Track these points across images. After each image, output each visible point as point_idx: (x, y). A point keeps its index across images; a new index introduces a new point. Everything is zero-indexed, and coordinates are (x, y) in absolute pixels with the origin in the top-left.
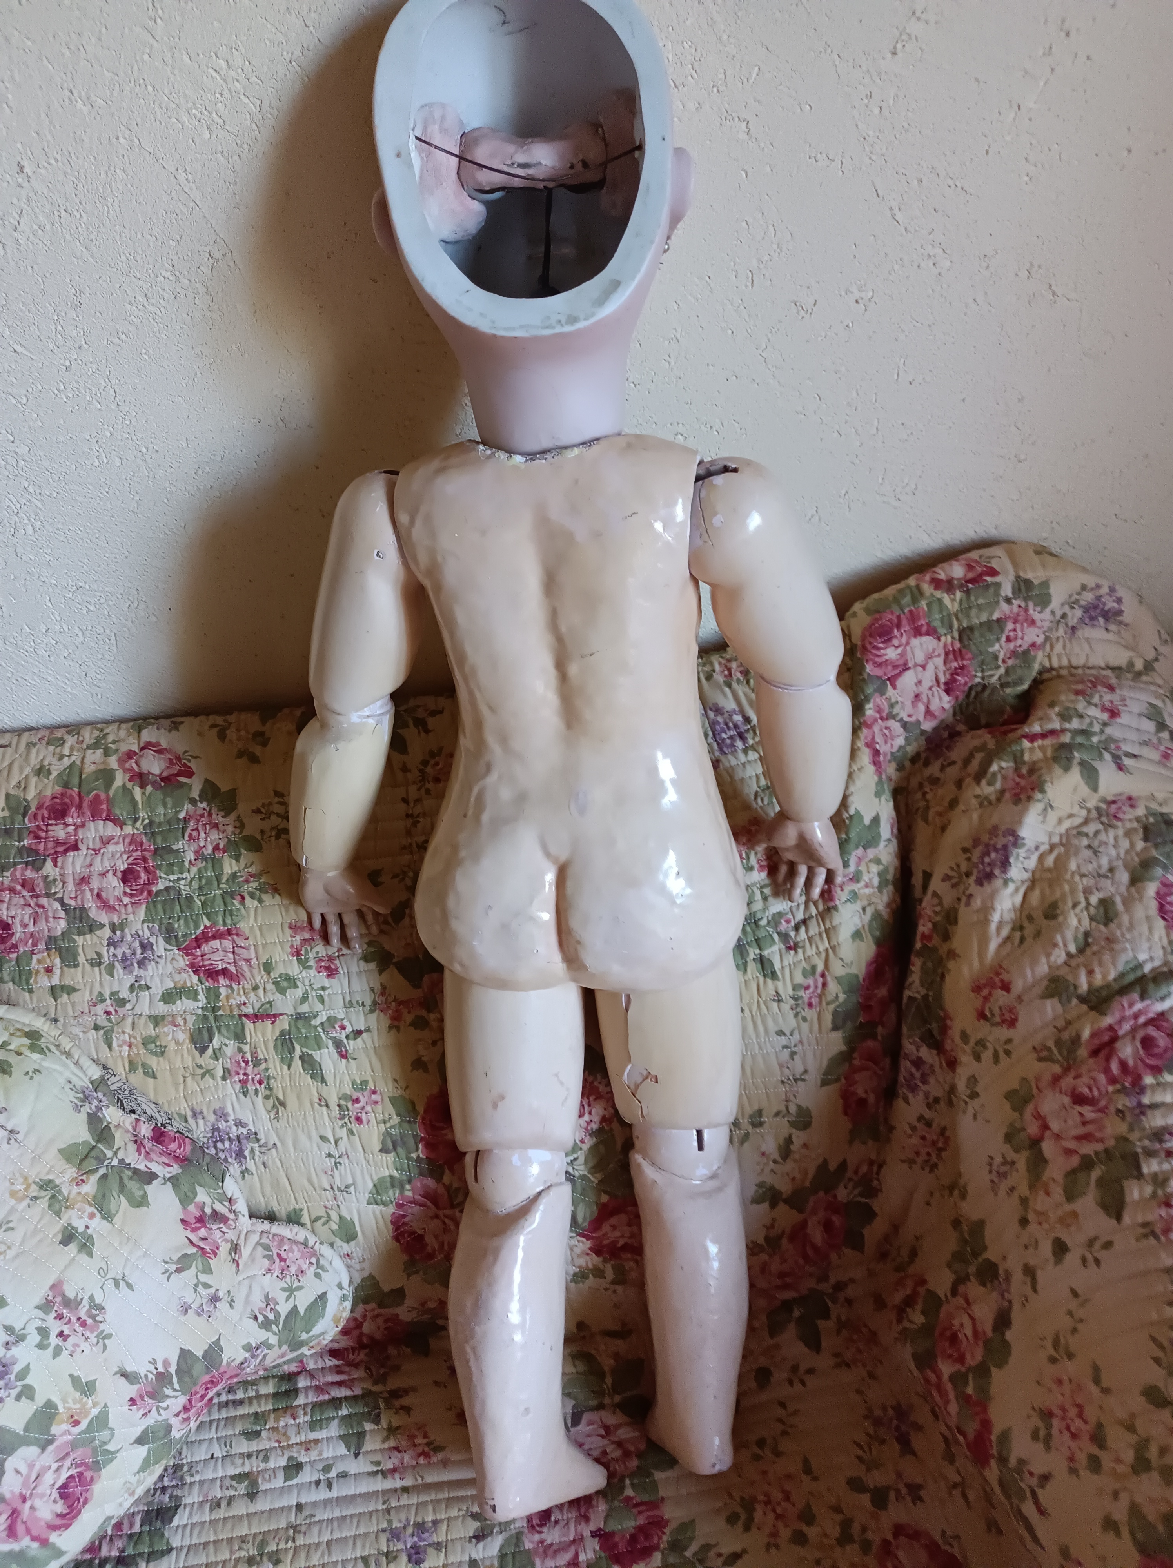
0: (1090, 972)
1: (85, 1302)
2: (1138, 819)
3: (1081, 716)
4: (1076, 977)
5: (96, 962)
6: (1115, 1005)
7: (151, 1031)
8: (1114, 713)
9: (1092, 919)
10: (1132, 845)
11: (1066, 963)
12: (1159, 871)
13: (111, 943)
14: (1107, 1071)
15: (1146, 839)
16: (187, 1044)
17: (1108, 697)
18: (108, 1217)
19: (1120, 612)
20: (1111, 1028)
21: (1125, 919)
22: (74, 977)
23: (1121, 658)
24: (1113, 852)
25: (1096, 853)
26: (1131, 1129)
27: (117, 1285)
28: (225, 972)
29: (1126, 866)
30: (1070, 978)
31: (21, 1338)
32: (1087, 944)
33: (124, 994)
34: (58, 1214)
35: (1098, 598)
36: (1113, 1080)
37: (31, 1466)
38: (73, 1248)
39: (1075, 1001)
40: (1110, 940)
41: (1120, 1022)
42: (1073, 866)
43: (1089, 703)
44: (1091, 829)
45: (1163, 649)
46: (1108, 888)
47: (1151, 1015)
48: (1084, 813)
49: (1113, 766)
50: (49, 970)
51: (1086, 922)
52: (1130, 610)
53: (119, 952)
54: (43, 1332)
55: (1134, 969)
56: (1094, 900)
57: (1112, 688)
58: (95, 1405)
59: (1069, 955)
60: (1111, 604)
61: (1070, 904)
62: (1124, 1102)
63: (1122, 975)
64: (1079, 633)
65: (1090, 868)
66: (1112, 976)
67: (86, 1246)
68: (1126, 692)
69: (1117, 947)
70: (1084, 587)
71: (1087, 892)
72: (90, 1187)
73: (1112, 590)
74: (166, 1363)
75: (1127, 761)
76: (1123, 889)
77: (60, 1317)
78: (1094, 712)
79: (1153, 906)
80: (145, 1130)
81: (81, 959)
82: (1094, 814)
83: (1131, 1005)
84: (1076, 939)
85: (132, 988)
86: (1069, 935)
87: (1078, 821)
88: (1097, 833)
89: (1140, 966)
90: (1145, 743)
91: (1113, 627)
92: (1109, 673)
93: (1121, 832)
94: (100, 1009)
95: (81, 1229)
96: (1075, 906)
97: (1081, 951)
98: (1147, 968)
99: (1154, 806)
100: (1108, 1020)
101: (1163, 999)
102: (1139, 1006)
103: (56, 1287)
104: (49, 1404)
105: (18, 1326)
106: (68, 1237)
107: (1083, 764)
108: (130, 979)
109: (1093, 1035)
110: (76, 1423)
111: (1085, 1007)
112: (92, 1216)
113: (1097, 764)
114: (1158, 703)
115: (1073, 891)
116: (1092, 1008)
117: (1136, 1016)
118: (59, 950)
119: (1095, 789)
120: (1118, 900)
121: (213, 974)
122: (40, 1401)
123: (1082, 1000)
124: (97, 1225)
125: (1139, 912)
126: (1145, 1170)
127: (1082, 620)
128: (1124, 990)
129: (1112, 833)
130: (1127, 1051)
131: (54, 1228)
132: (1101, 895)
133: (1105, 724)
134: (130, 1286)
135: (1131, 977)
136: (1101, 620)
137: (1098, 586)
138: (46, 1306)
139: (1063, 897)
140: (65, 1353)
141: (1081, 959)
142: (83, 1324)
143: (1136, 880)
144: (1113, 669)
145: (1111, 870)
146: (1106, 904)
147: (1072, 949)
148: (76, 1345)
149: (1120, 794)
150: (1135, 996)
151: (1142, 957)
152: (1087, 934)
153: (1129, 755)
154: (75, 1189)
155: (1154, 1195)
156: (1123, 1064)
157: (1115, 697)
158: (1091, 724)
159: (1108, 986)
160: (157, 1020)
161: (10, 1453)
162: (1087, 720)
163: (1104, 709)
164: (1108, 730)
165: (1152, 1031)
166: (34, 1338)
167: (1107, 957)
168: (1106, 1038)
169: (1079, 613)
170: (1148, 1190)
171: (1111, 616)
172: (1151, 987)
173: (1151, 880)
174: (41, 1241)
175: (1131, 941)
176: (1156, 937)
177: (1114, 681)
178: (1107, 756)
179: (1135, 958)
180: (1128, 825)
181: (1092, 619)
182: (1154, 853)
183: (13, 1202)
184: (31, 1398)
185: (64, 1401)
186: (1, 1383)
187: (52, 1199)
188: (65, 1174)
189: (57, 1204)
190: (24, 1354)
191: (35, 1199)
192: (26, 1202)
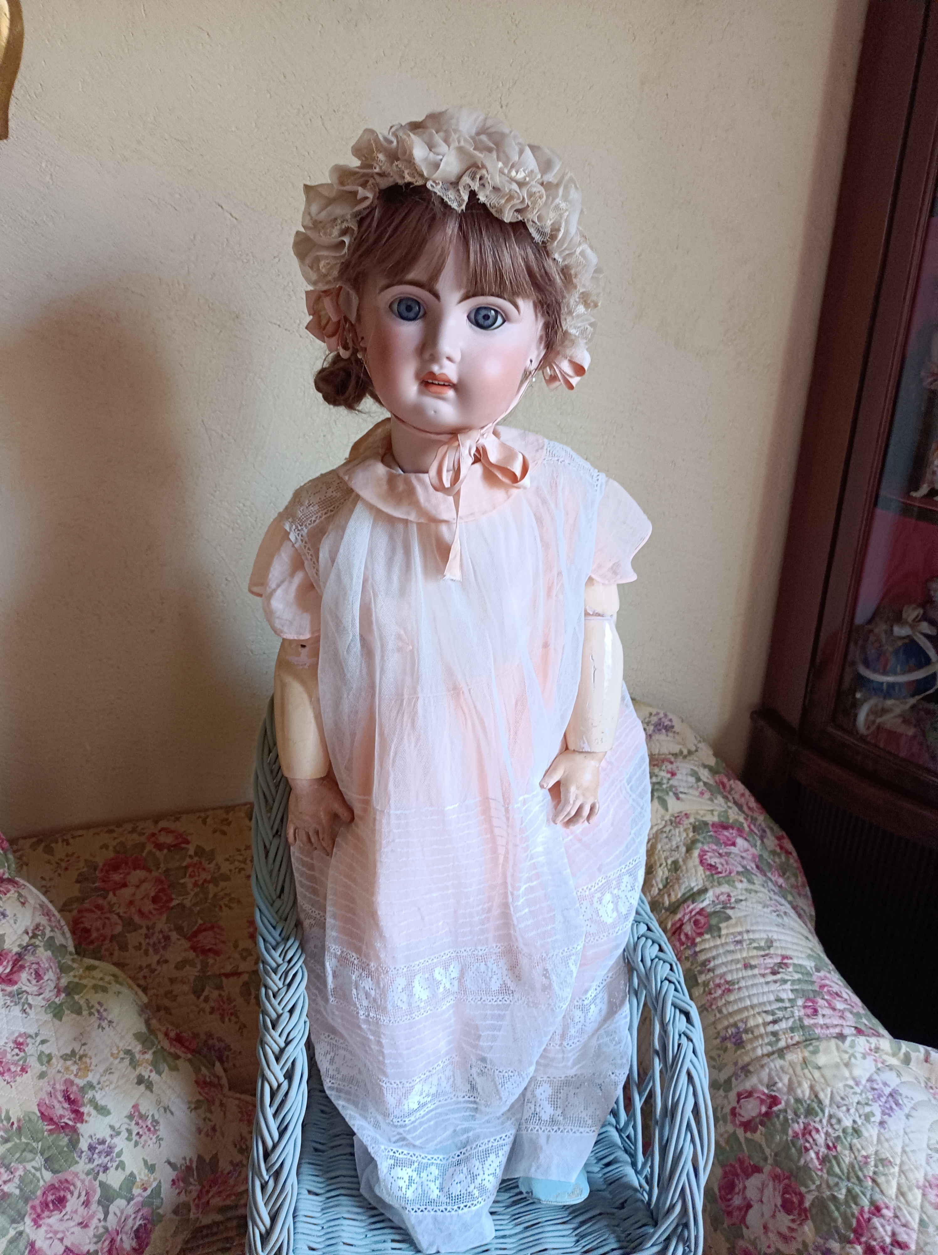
0: (669, 895)
1: (150, 1117)
2: (691, 824)
3: (657, 776)
4: (663, 899)
5: (138, 947)
6: (681, 908)
8: (673, 774)
9: (669, 870)
10: (687, 835)
11: (658, 894)
12: (699, 845)
13: (146, 936)
14: (680, 940)
15: (694, 832)
16: (189, 994)
17: (670, 767)
18: (159, 1073)
19: (673, 727)
20: (680, 920)
21: (684, 868)
23: (676, 749)
24: (679, 839)
25: (670, 840)
26: (692, 964)
27: (165, 1111)
28: (211, 950)
29: (684, 844)
30: (661, 900)
31: (118, 1134)
32: (667, 883)
33: (154, 966)
34: (135, 1068)
35: (660, 719)
36: (682, 944)
37: (122, 1213)
38: (142, 1087)
39: (663, 911)
40: (678, 879)
41: (684, 916)
42: (659, 847)
43: (660, 770)
44: (667, 829)
45: (700, 745)
46: (676, 856)
47: (697, 910)
48: (664, 823)
49: (674, 799)
51: (666, 873)
52: (678, 725)
53: (151, 942)
54: (129, 1131)
55: (689, 891)
56: (669, 862)
57: (671, 763)
58: (155, 1180)
59: (660, 890)
60: (667, 723)
61: (658, 865)
62: (689, 952)
63: (684, 894)
64: (653, 737)
65: (667, 847)
66: (679, 896)
67: (149, 1086)
68: (678, 764)
69: (681, 881)
70: (651, 714)
71: (666, 859)
72: (149, 1056)
73: (666, 715)
74: (191, 1160)
75: (681, 796)
76: (683, 855)
77: (137, 1124)
78: (663, 774)
79: (697, 861)
81: (130, 947)
82: (669, 823)
83: (688, 907)
84: (662, 880)
85: (158, 962)
86: (659, 879)
87: (661, 827)
88: (670, 831)
89: (692, 889)
90: (692, 787)
91: (670, 734)
92: (670, 756)
93: (682, 830)
95: (146, 1077)
96: (661, 865)
97: (665, 887)
98: (695, 890)
99: (699, 817)
100: (679, 916)
101: (702, 901)
102: (691, 907)
103: (135, 1107)
104: (132, 1175)
105: (117, 1126)
106: (140, 1080)
107: (659, 798)
108: (157, 957)
109: (672, 925)
110: (145, 1189)
111: (668, 913)
112: (151, 1071)
113: (666, 798)
114: (696, 768)
115: (659, 859)
116: (671, 913)
117: (691, 912)
119: (667, 810)
120: (680, 860)
121: (205, 952)
122: (128, 1172)
123: (667, 910)
124: (154, 1076)
125: (690, 864)
126: (700, 981)
127: (654, 731)
128: (685, 901)
129: (677, 830)
130: (688, 928)
131: (133, 1076)
132: (673, 859)
133: (669, 779)
134: (172, 1113)
135: (688, 894)
136: (664, 731)
137: (658, 714)
138: (131, 1117)
139: (655, 862)
140: (140, 1146)
141: (665, 890)
142: (149, 1130)
143: (689, 850)
144: (673, 755)
145: (678, 847)
146: (675, 862)
147: (661, 886)
148: (146, 1141)
149: (681, 812)
150: (690, 902)
151: (693, 885)
152: (667, 878)
153: (681, 793)
154: (142, 1057)
155: (704, 991)
156: (686, 935)
157: (674, 766)
158: (662, 779)
159: (678, 900)
160: (172, 981)
161: (112, 1202)
162: (659, 778)
163: (668, 772)
164: (671, 782)
165: (698, 917)
166: (125, 1134)
167: (676, 886)
168: (678, 925)
169: (652, 728)
170: (702, 990)
171: (669, 728)
172: (697, 898)
173: (696, 849)
174: (127, 1081)
175: (688, 877)
176: (699, 874)
177: (673, 759)
178: (671, 794)
179: (689, 885)
180: (685, 826)
181: (659, 730)
182: (698, 837)
183: (112, 1059)
184: (123, 1169)
185: (140, 1174)
186: (109, 1158)
187: (131, 1059)
188: (137, 1048)
189: (134, 1064)
190: (120, 1143)
191: (123, 1059)
192: (118, 1060)
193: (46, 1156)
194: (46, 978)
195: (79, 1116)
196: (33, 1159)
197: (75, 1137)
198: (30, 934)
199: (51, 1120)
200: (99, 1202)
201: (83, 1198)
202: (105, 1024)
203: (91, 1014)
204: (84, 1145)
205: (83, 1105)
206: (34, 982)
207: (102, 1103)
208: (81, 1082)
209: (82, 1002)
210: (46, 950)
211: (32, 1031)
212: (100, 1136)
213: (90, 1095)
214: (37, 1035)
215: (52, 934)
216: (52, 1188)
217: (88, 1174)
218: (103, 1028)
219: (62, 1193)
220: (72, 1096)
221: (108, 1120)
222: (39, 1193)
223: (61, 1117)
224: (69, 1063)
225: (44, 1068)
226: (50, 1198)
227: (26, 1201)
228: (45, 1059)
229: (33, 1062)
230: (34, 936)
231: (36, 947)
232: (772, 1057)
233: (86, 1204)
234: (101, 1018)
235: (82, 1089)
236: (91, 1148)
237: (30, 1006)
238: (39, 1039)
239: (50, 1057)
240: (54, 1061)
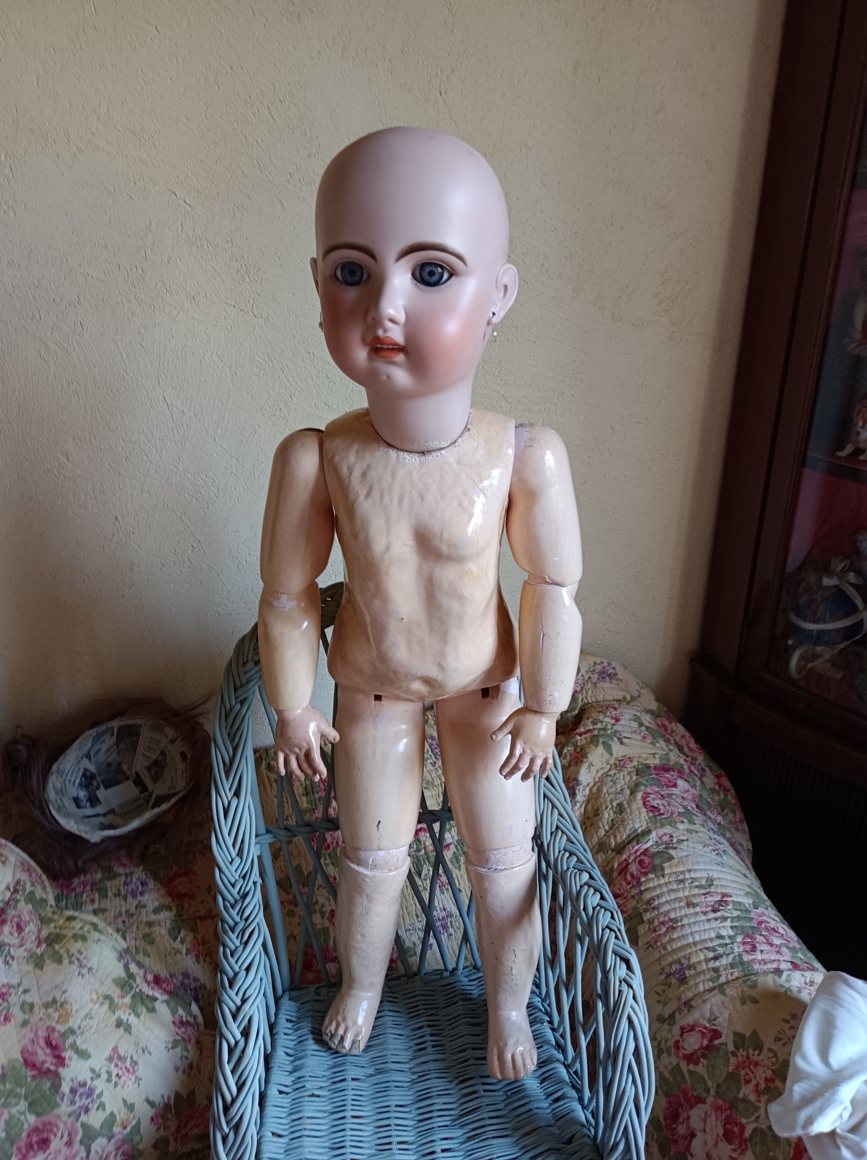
0: (615, 837)
1: (129, 1059)
2: (634, 767)
3: (601, 722)
4: (610, 841)
5: (118, 894)
6: (627, 849)
7: (147, 931)
8: (617, 720)
9: (614, 813)
10: (631, 778)
11: (605, 835)
12: (643, 788)
13: (126, 884)
14: (626, 879)
15: (637, 775)
16: (167, 937)
17: (614, 713)
18: (138, 1016)
19: (616, 674)
20: (626, 860)
21: (628, 810)
22: (106, 904)
23: (620, 695)
24: (623, 782)
25: (615, 783)
26: (638, 903)
27: (144, 1052)
28: (186, 895)
29: (628, 787)
30: (607, 841)
31: (99, 1076)
32: (613, 825)
33: (132, 911)
34: (114, 1012)
35: (604, 668)
36: (628, 883)
37: (103, 1151)
38: (121, 1030)
39: (610, 852)
40: (623, 821)
41: (629, 857)
42: (605, 790)
43: (605, 716)
44: (612, 773)
45: (642, 691)
46: (621, 798)
47: (642, 851)
48: (609, 766)
49: (618, 743)
50: (92, 901)
51: (612, 815)
52: (621, 673)
53: (130, 889)
54: (109, 1073)
55: (633, 832)
56: (615, 804)
57: (615, 709)
58: (134, 1118)
59: (606, 831)
60: (611, 671)
61: (604, 808)
62: (634, 891)
63: (629, 836)
64: (598, 685)
65: (613, 790)
66: (624, 837)
67: (128, 1029)
68: (622, 710)
69: (626, 823)
70: (595, 663)
71: (612, 801)
72: (128, 1000)
73: (609, 664)
74: (169, 1097)
75: (624, 740)
76: (627, 797)
77: (117, 1065)
78: (607, 720)
79: (640, 803)
80: (150, 977)
81: (110, 894)
82: (613, 766)
83: (633, 848)
84: (608, 823)
85: (137, 907)
86: (605, 821)
87: (606, 770)
88: (615, 774)
89: (637, 830)
90: (634, 732)
91: (614, 681)
92: (615, 702)
93: (626, 773)
94: (120, 920)
95: (125, 1020)
96: (606, 808)
97: (611, 828)
98: (639, 831)
99: (641, 760)
100: (624, 856)
101: (646, 842)
102: (636, 848)
103: (115, 1049)
104: (112, 1114)
105: (97, 1069)
106: (119, 1024)
107: (603, 743)
108: (135, 903)
109: (618, 866)
110: (125, 1128)
111: (614, 853)
112: (130, 1014)
113: (611, 743)
114: (638, 714)
115: (605, 801)
116: (617, 853)
117: (636, 852)
118: (98, 890)
119: (612, 755)
120: (625, 803)
121: (180, 896)
122: (108, 1111)
123: (613, 850)
124: (133, 1020)
125: (634, 806)
126: (645, 919)
127: (598, 679)
128: (629, 843)
129: (621, 774)
130: (633, 868)
131: (112, 1020)
132: (618, 802)
133: (613, 725)
134: (150, 1053)
135: (633, 836)
136: (608, 678)
137: (602, 663)
138: (110, 1059)
139: (601, 804)
140: (119, 1087)
141: (611, 832)
142: (128, 1071)
143: (633, 793)
144: (617, 701)
145: (622, 790)
146: (620, 805)
147: (607, 828)
148: (125, 1082)
149: (624, 756)
150: (635, 843)
151: (637, 826)
152: (612, 820)
153: (625, 737)
154: (121, 1001)
155: (649, 928)
156: (632, 875)
157: (618, 712)
158: (606, 725)
159: (623, 841)
160: (150, 924)
161: (94, 1141)
162: (605, 724)
163: (612, 718)
164: (615, 728)
165: (642, 857)
166: (105, 1076)
167: (622, 828)
168: (624, 865)
169: (596, 676)
170: (647, 927)
171: (612, 676)
172: (641, 839)
173: (639, 791)
174: (106, 1026)
175: (632, 819)
176: (643, 816)
177: (616, 706)
178: (615, 739)
179: (634, 827)
180: (629, 770)
181: (603, 678)
182: (641, 780)
183: (92, 1004)
184: (104, 1109)
185: (120, 1113)
186: (89, 1100)
187: (110, 1004)
188: (115, 992)
189: (113, 1007)
190: (100, 1085)
191: (102, 1004)
192: (98, 1005)
193: (29, 1100)
194: (27, 930)
195: (61, 1061)
196: (17, 1104)
197: (57, 1081)
198: (12, 890)
199: (33, 1066)
200: (81, 1142)
201: (66, 1138)
202: (84, 971)
203: (71, 962)
204: (65, 1088)
205: (65, 1049)
206: (16, 934)
207: (82, 1047)
208: (61, 1028)
209: (62, 951)
210: (27, 904)
211: (15, 981)
212: (81, 1079)
213: (70, 1041)
214: (19, 985)
215: (32, 889)
216: (36, 1130)
217: (70, 1115)
218: (83, 976)
219: (45, 1135)
220: (54, 1043)
221: (88, 1063)
222: (24, 1135)
223: (43, 1062)
224: (50, 1010)
225: (27, 1017)
226: (35, 1139)
227: (12, 1143)
228: (27, 1010)
229: (16, 1011)
230: (16, 891)
231: (17, 901)
232: (713, 993)
233: (69, 1143)
234: (81, 966)
235: (64, 1036)
236: (73, 1091)
237: (13, 958)
238: (21, 989)
239: (32, 1006)
240: (36, 1009)
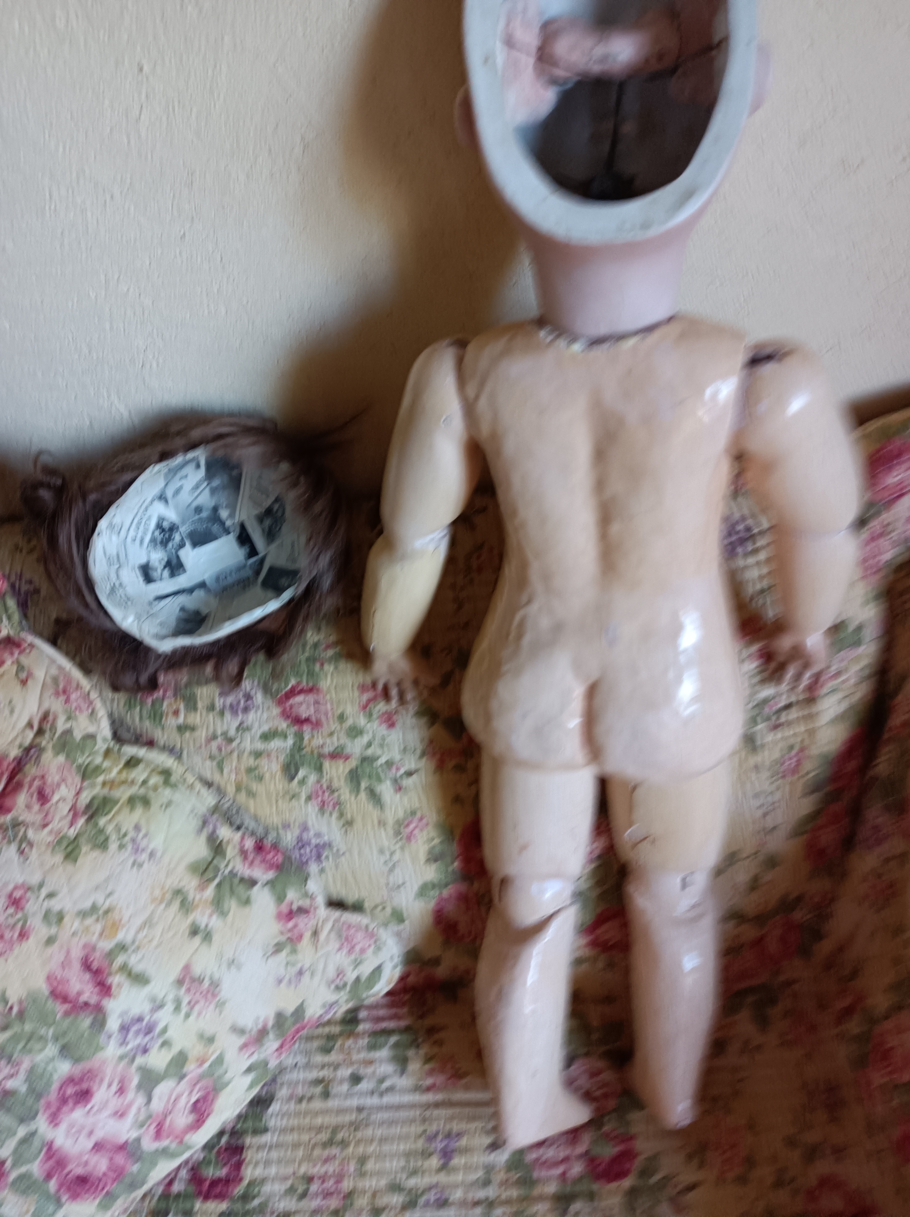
1: (207, 980)
5: (211, 708)
7: (251, 762)
13: (222, 694)
16: (279, 774)
18: (223, 914)
22: (195, 718)
27: (230, 966)
28: (307, 720)
31: (161, 1006)
33: (232, 733)
34: (187, 914)
37: (171, 1095)
38: (197, 940)
50: (176, 713)
53: (228, 702)
54: (178, 1002)
58: (214, 1052)
67: (208, 937)
72: (210, 891)
74: (265, 1021)
77: (188, 990)
80: (249, 844)
81: (200, 705)
85: (238, 729)
94: (214, 745)
95: (203, 926)
103: (187, 968)
104: (182, 1052)
105: (159, 997)
106: (194, 931)
108: (235, 724)
110: (202, 1063)
112: (211, 916)
118: (184, 698)
121: (299, 721)
122: (175, 1050)
124: (215, 922)
131: (185, 925)
134: (239, 967)
138: (180, 982)
140: (193, 1017)
142: (206, 995)
148: (201, 1011)
154: (198, 896)
160: (258, 755)
161: (156, 1084)
166: (169, 1007)
174: (175, 935)
183: (154, 905)
184: (170, 1048)
185: (193, 1050)
186: (147, 1038)
187: (183, 903)
188: (191, 884)
189: (186, 906)
190: (164, 1017)
191: (169, 904)
192: (163, 906)
193: (62, 1042)
194: (56, 798)
195: (105, 989)
196: (42, 1050)
197: (100, 1016)
198: (36, 727)
199: (65, 999)
200: (139, 1087)
201: (114, 1088)
202: (144, 856)
203: (121, 847)
204: (113, 1024)
205: (110, 974)
206: (36, 807)
207: (138, 968)
208: (106, 945)
209: (110, 829)
211: (35, 880)
212: (135, 1011)
213: (120, 960)
214: (41, 886)
215: (68, 726)
216: (70, 1080)
217: (121, 1058)
218: (141, 865)
219: (84, 1086)
220: (95, 966)
221: (146, 990)
222: (55, 1086)
223: (79, 994)
224: (89, 921)
225: (53, 930)
226: (70, 1091)
227: (39, 1096)
228: (54, 920)
229: (36, 923)
230: (40, 732)
231: (42, 750)
233: (121, 1091)
234: (137, 850)
235: (111, 955)
236: (124, 1029)
237: (31, 845)
238: (44, 892)
239: (60, 917)
240: (66, 920)
